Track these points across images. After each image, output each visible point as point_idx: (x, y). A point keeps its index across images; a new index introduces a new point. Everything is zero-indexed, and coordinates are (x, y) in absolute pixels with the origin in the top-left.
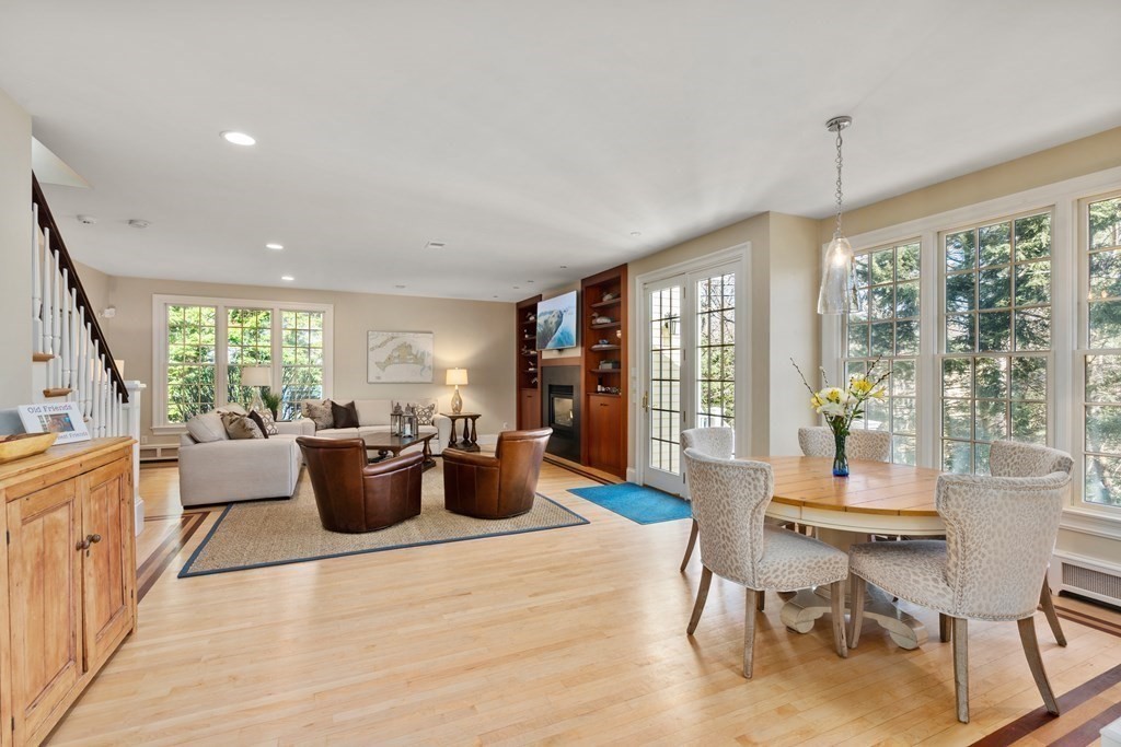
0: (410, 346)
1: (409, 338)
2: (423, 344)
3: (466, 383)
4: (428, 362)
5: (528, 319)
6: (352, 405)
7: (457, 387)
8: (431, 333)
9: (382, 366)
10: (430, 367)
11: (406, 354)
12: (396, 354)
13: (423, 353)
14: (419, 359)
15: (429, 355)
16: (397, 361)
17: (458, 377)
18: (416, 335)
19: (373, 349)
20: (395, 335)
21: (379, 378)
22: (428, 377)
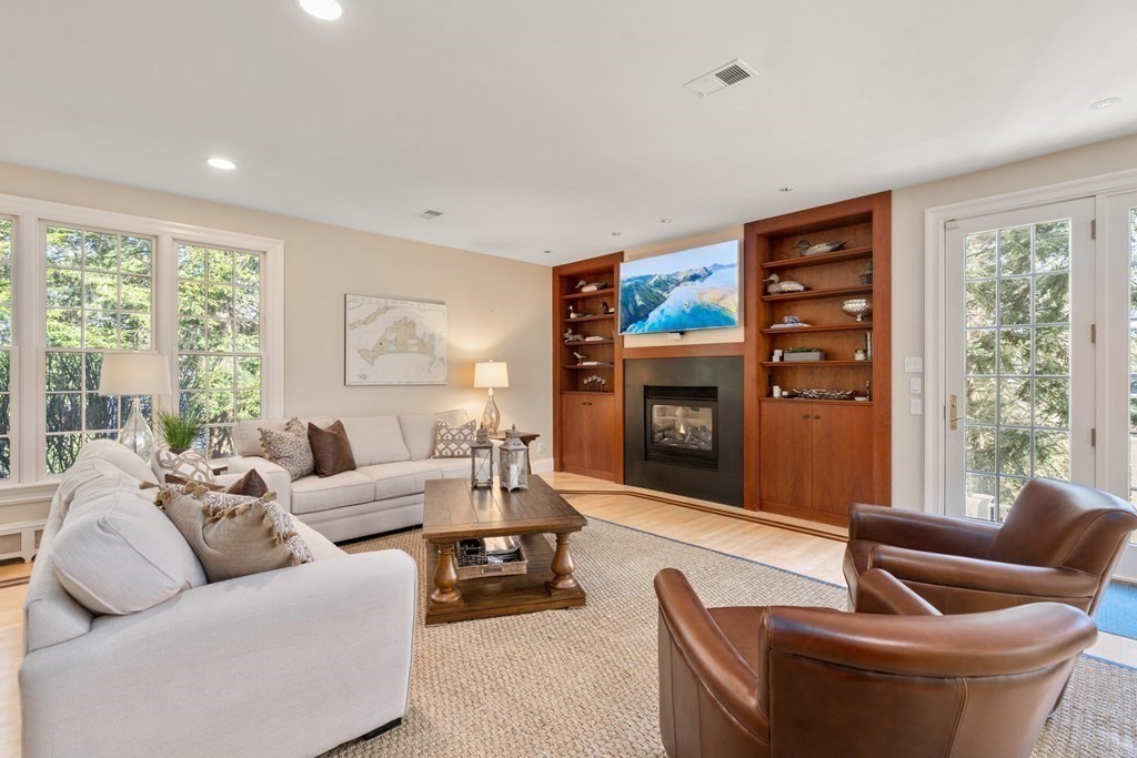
0: (413, 324)
1: (413, 310)
2: (434, 321)
3: (507, 385)
4: (440, 350)
5: (579, 290)
6: (339, 426)
7: (491, 392)
8: (444, 304)
9: (370, 356)
10: (442, 360)
11: (407, 337)
12: (391, 337)
13: (432, 336)
14: (426, 346)
15: (441, 339)
16: (392, 348)
17: (494, 375)
18: (422, 306)
19: (354, 326)
20: (390, 303)
21: (364, 377)
22: (440, 375)
